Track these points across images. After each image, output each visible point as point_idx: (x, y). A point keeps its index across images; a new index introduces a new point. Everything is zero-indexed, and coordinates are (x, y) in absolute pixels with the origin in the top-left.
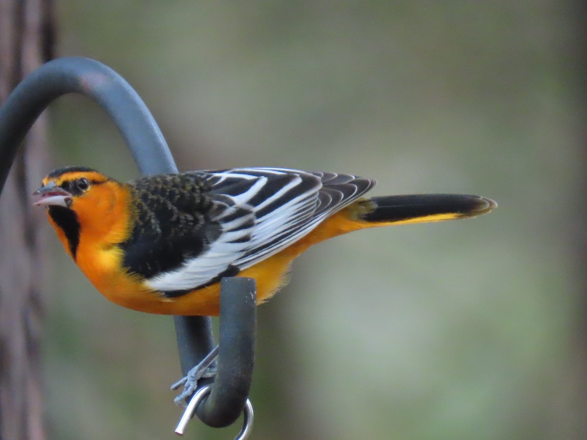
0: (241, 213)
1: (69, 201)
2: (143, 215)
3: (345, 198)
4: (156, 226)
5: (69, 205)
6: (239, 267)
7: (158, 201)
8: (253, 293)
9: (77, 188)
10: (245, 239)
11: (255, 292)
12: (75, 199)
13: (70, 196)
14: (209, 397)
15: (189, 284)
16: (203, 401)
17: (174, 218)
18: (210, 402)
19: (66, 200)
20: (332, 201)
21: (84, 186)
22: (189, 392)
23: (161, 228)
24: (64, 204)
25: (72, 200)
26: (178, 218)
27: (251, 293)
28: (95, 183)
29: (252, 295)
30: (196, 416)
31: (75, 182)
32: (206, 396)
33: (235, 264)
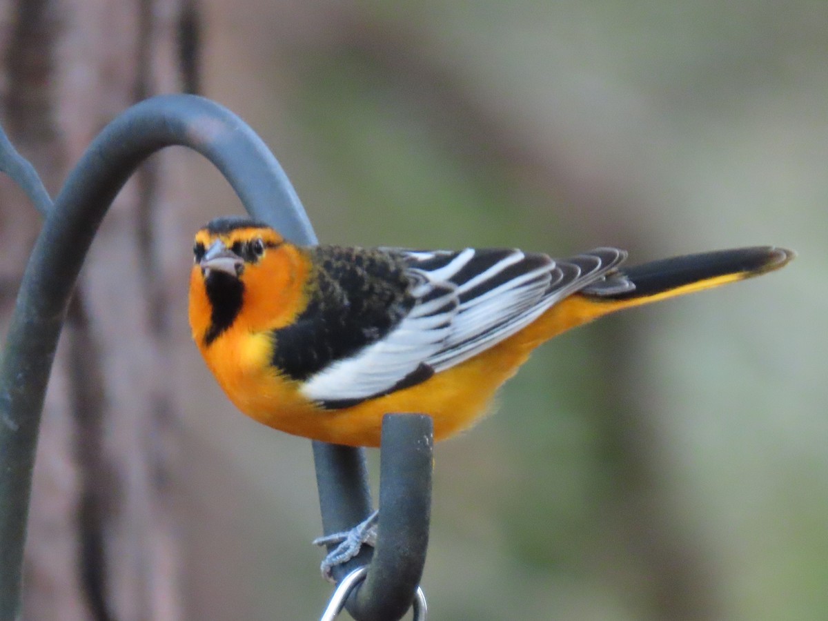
0: (438, 292)
1: (240, 268)
2: (325, 286)
3: (583, 274)
4: (343, 297)
5: (239, 273)
6: (433, 367)
7: (343, 268)
8: (429, 436)
9: (251, 252)
10: (446, 325)
11: (432, 436)
12: (247, 266)
13: (241, 261)
14: (363, 585)
15: (363, 390)
16: (355, 590)
17: (366, 287)
18: (365, 591)
19: (237, 266)
20: (564, 277)
21: (259, 250)
22: (347, 557)
23: (350, 299)
24: (233, 272)
25: (243, 268)
26: (372, 289)
27: (425, 437)
28: (270, 245)
29: (427, 439)
30: (344, 609)
31: (250, 245)
32: (358, 583)
33: (428, 363)
